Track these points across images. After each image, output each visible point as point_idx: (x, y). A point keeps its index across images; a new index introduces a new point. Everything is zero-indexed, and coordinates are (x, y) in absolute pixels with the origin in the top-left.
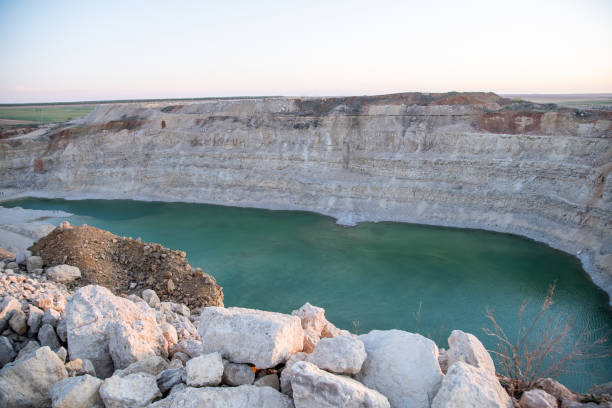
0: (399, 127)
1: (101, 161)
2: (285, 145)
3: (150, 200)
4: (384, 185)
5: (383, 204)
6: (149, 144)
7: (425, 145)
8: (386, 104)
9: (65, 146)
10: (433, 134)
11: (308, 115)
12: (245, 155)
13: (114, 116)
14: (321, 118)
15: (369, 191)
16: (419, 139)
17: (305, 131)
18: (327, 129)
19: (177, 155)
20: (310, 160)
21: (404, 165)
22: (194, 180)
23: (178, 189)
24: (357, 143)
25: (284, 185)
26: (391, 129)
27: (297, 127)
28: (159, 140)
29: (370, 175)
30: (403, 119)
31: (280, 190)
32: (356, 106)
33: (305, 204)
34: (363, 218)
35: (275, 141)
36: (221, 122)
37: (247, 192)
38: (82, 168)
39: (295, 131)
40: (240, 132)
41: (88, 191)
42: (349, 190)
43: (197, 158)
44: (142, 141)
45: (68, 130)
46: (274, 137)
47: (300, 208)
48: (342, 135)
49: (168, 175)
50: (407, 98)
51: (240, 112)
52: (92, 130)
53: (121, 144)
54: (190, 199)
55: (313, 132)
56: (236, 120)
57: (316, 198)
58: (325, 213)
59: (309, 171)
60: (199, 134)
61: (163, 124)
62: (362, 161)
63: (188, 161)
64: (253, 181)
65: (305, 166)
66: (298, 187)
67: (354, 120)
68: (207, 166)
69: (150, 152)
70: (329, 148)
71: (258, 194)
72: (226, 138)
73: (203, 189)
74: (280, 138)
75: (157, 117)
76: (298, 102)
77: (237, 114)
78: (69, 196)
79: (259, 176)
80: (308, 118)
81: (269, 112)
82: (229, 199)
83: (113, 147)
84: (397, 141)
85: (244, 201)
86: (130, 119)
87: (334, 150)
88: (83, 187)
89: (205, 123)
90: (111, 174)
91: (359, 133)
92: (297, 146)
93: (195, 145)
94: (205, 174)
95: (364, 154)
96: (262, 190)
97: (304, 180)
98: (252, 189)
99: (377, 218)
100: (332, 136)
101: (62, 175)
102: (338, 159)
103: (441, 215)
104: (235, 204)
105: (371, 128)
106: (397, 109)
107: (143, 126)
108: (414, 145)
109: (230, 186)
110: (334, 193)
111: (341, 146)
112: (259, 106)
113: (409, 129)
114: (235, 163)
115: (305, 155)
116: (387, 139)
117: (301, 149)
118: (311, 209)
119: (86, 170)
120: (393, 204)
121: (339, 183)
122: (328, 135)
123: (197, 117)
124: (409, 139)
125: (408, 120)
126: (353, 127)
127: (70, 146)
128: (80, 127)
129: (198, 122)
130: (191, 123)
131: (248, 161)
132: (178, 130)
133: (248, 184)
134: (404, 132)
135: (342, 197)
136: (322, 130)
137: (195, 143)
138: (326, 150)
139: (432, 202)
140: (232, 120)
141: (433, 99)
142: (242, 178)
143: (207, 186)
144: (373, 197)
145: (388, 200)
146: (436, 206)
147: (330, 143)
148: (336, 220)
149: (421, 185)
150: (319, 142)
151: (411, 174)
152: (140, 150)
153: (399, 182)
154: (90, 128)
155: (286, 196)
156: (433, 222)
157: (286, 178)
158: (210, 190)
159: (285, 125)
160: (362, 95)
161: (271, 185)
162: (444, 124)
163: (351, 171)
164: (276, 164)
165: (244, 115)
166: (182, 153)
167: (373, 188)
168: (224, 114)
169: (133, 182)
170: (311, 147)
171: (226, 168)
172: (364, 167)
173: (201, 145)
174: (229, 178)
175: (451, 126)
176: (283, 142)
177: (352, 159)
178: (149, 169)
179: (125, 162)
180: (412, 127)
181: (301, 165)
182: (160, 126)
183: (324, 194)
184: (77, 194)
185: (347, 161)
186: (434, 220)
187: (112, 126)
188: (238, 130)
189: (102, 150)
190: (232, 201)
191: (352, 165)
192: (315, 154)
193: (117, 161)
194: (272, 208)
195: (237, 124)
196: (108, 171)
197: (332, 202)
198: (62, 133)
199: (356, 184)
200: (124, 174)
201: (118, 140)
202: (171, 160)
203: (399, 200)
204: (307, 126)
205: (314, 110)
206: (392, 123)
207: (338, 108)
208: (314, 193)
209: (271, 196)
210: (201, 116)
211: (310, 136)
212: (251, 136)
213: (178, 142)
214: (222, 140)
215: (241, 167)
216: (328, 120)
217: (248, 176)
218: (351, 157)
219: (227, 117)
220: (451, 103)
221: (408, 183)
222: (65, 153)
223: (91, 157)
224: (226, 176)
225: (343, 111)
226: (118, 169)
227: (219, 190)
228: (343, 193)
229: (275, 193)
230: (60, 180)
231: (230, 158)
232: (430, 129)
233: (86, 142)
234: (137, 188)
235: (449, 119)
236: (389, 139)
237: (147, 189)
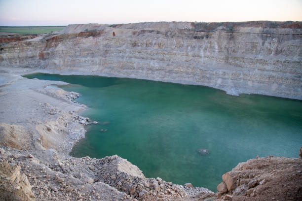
0: (260, 41)
1: (78, 54)
2: (189, 48)
3: (109, 76)
4: (251, 73)
5: (250, 84)
6: (106, 45)
7: (277, 51)
8: (249, 26)
9: (56, 46)
10: (283, 45)
11: (203, 31)
12: (166, 53)
14: (210, 33)
15: (242, 76)
16: (273, 47)
17: (200, 40)
18: (216, 40)
19: (125, 52)
20: (205, 57)
21: (264, 62)
22: (135, 65)
23: (125, 70)
24: (233, 48)
25: (190, 70)
26: (255, 42)
27: (195, 38)
28: (112, 43)
29: (241, 67)
30: (262, 36)
31: (188, 73)
32: (231, 28)
33: (202, 82)
35: (183, 45)
36: (149, 34)
37: (168, 74)
38: (68, 58)
39: (194, 40)
41: (72, 70)
42: (230, 75)
43: (137, 53)
44: (102, 43)
45: (57, 37)
46: (182, 43)
47: (200, 84)
48: (224, 43)
49: (119, 62)
50: (261, 23)
51: (160, 28)
52: (70, 37)
53: (89, 44)
54: (133, 76)
55: (207, 41)
56: (158, 32)
57: (209, 79)
58: (216, 87)
59: (204, 63)
60: (137, 40)
61: (114, 34)
62: (235, 58)
63: (131, 55)
64: (172, 67)
65: (202, 60)
66: (198, 72)
67: (231, 35)
68: (143, 58)
69: (108, 49)
70: (217, 51)
71: (174, 75)
72: (154, 42)
73: (140, 71)
74: (185, 45)
75: (108, 29)
76: (193, 24)
77: (158, 29)
78: (61, 73)
79: (175, 65)
80: (203, 33)
81: (179, 30)
82: (157, 77)
83: (84, 46)
84: (259, 48)
85: (166, 79)
86: (93, 32)
87: (219, 52)
88: (69, 68)
89: (139, 34)
90: (85, 61)
91: (234, 43)
92: (197, 49)
93: (135, 46)
94: (142, 63)
95: (238, 55)
96: (177, 72)
97: (202, 68)
98: (171, 72)
100: (218, 43)
101: (57, 61)
102: (222, 57)
103: (287, 92)
104: (160, 80)
105: (241, 41)
106: (258, 30)
107: (102, 35)
108: (270, 51)
109: (157, 70)
110: (221, 76)
111: (223, 50)
112: (171, 26)
113: (266, 42)
114: (160, 57)
115: (202, 54)
116: (253, 47)
117: (199, 50)
118: (206, 84)
119: (70, 59)
120: (256, 84)
121: (225, 71)
122: (216, 43)
123: (133, 30)
124: (267, 48)
125: (265, 36)
126: (230, 39)
127: (60, 45)
128: (62, 35)
129: (134, 33)
130: (130, 34)
131: (168, 56)
132: (124, 37)
133: (168, 69)
134: (263, 44)
135: (225, 79)
136: (212, 40)
137: (135, 45)
138: (214, 51)
139: (281, 84)
140: (156, 32)
141: (278, 25)
142: (165, 65)
143: (143, 69)
144: (244, 79)
145: (253, 81)
146: (283, 86)
147: (217, 48)
149: (274, 74)
150: (211, 47)
151: (268, 67)
152: (101, 47)
153: (260, 71)
155: (190, 77)
156: (283, 96)
157: (191, 66)
158: (145, 72)
159: (188, 37)
161: (182, 70)
162: (288, 39)
163: (230, 65)
164: (184, 58)
165: (163, 30)
166: (127, 50)
167: (244, 75)
168: (150, 29)
169: (97, 66)
170: (205, 49)
171: (154, 59)
172: (237, 62)
173: (138, 46)
174: (157, 65)
175: (293, 40)
176: (188, 46)
178: (108, 59)
179: (93, 55)
180: (268, 40)
181: (200, 59)
182: (112, 35)
183: (214, 77)
184: (66, 72)
185: (227, 58)
186: (283, 94)
187: (81, 34)
188: (161, 38)
189: (79, 47)
190: (158, 78)
191: (230, 61)
192: (208, 54)
193: (88, 54)
194: (183, 83)
195: (159, 35)
196: (83, 59)
197: (219, 81)
198: (53, 38)
199: (234, 72)
200: (93, 61)
201: (88, 42)
202: (121, 54)
203: (260, 82)
204: (202, 37)
206: (255, 38)
207: (221, 28)
208: (208, 76)
209: (182, 76)
210: (136, 30)
211: (205, 43)
212: (169, 42)
213: (124, 44)
214: (151, 44)
215: (163, 60)
216: (215, 35)
217: (168, 65)
218: (230, 56)
219: (153, 31)
220: (290, 27)
221: (265, 73)
222: (57, 49)
223: (73, 51)
224: (155, 64)
225: (223, 29)
226: (88, 58)
227: (150, 72)
228: (226, 77)
229: (184, 74)
230: (55, 64)
231: (156, 54)
232: (279, 42)
233: (69, 43)
234: (100, 69)
235: (291, 36)
236: (254, 46)
237: (106, 70)
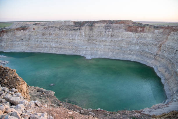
0: (104, 30)
1: (14, 40)
2: (71, 35)
3: (30, 52)
4: (99, 47)
5: (99, 53)
6: (30, 35)
7: (111, 35)
8: (100, 23)
9: (3, 35)
10: (114, 32)
11: (78, 26)
12: (59, 38)
13: (18, 26)
14: (81, 27)
15: (95, 49)
16: (110, 34)
17: (76, 31)
18: (83, 30)
19: (38, 38)
20: (78, 40)
21: (106, 41)
22: (44, 45)
23: (39, 48)
24: (92, 35)
25: (70, 47)
26: (102, 31)
27: (74, 30)
28: (33, 34)
29: (95, 44)
30: (105, 28)
31: (69, 49)
32: (91, 24)
33: (77, 53)
34: (93, 57)
35: (68, 34)
36: (51, 28)
37: (60, 49)
38: (9, 42)
39: (73, 31)
40: (57, 31)
41: (11, 49)
42: (89, 48)
43: (44, 39)
44: (27, 34)
45: (4, 30)
46: (67, 33)
47: (75, 54)
48: (88, 32)
49: (35, 44)
50: (106, 22)
52: (12, 31)
53: (21, 35)
54: (42, 51)
55: (79, 31)
56: (56, 28)
57: (80, 51)
58: (82, 56)
59: (78, 43)
60: (45, 32)
61: (34, 29)
62: (93, 40)
63: (41, 40)
64: (61, 46)
65: (77, 41)
66: (74, 48)
67: (91, 28)
68: (47, 42)
69: (30, 37)
70: (84, 36)
71: (62, 50)
72: (53, 33)
73: (46, 48)
74: (69, 33)
75: (32, 27)
76: (74, 22)
77: (56, 26)
78: (5, 51)
79: (63, 44)
80: (77, 27)
81: (66, 25)
82: (54, 51)
83: (18, 36)
84: (103, 34)
85: (58, 52)
86: (24, 27)
87: (85, 37)
88: (9, 48)
89: (46, 29)
90: (18, 44)
91: (92, 32)
92: (74, 36)
93: (44, 35)
94: (47, 44)
95: (94, 38)
96: (64, 48)
97: (76, 46)
98: (61, 48)
99: (97, 57)
100: (85, 33)
101: (2, 44)
102: (86, 40)
103: (116, 56)
104: (56, 53)
105: (96, 30)
106: (103, 25)
107: (28, 29)
108: (108, 35)
109: (54, 47)
110: (85, 49)
111: (87, 35)
112: (63, 23)
113: (107, 31)
114: (56, 41)
115: (76, 38)
116: (100, 34)
117: (75, 36)
118: (78, 54)
119: (10, 43)
120: (102, 53)
121: (87, 46)
122: (83, 32)
123: (44, 26)
124: (107, 34)
125: (107, 28)
126: (91, 30)
127: (5, 35)
128: (8, 29)
129: (44, 28)
130: (42, 28)
131: (60, 40)
132: (38, 30)
133: (60, 47)
134: (105, 32)
135: (87, 51)
136: (82, 31)
137: (44, 34)
138: (82, 37)
139: (113, 52)
140: (55, 28)
141: (114, 22)
142: (58, 45)
143: (47, 47)
144: (96, 51)
146: (114, 53)
147: (84, 34)
148: (85, 57)
149: (110, 47)
150: (81, 34)
151: (107, 44)
152: (27, 36)
153: (104, 46)
154: (11, 30)
155: (71, 51)
156: (114, 58)
157: (71, 45)
158: (48, 49)
159: (70, 29)
160: (93, 21)
161: (67, 47)
162: (117, 29)
163: (90, 43)
164: (68, 41)
165: (58, 26)
166: (40, 37)
167: (96, 48)
168: (52, 26)
169: (25, 46)
170: (78, 36)
171: (53, 42)
172: (94, 42)
173: (45, 35)
174: (54, 45)
175: (119, 30)
176: (70, 34)
177: (90, 40)
178: (30, 42)
179: (22, 40)
180: (108, 30)
181: (75, 41)
183: (82, 50)
184: (7, 50)
185: (89, 40)
186: (114, 57)
187: (18, 29)
188: (56, 31)
189: (15, 36)
190: (55, 52)
191: (90, 41)
192: (79, 38)
193: (20, 40)
194: (67, 54)
195: (56, 29)
196: (17, 43)
197: (84, 52)
198: (2, 31)
199: (91, 47)
200: (22, 44)
201: (20, 33)
202: (36, 40)
203: (104, 52)
204: (77, 30)
205: (79, 25)
206: (102, 29)
207: (86, 24)
208: (79, 49)
209: (67, 50)
210: (45, 27)
211: (78, 32)
212: (60, 33)
213: (38, 34)
214: (51, 34)
215: (57, 42)
216: (83, 28)
217: (59, 45)
218: (90, 39)
219: (53, 27)
220: (119, 23)
221: (106, 47)
222: (3, 37)
223: (12, 39)
224: (53, 44)
225: (88, 25)
226: (20, 42)
227: (51, 49)
228: (87, 50)
229: (68, 49)
230: (2, 46)
231: (54, 39)
232: (113, 31)
233: (10, 34)
234: (26, 48)
235: (118, 28)
236: (101, 33)
237: (29, 49)
